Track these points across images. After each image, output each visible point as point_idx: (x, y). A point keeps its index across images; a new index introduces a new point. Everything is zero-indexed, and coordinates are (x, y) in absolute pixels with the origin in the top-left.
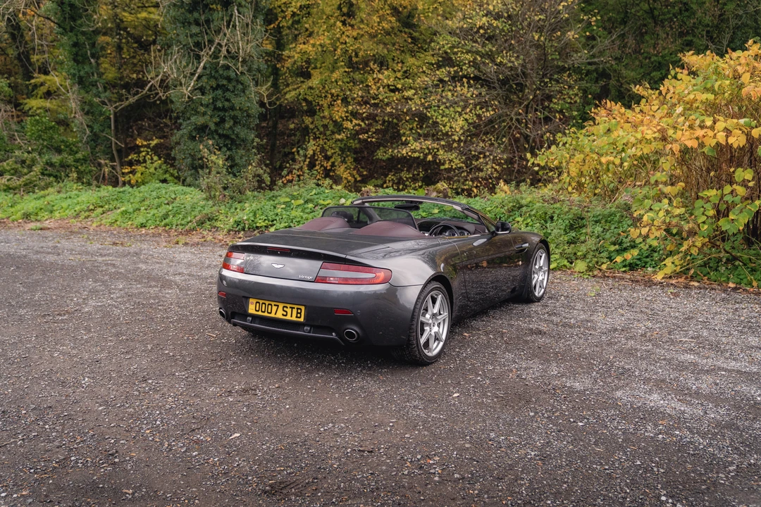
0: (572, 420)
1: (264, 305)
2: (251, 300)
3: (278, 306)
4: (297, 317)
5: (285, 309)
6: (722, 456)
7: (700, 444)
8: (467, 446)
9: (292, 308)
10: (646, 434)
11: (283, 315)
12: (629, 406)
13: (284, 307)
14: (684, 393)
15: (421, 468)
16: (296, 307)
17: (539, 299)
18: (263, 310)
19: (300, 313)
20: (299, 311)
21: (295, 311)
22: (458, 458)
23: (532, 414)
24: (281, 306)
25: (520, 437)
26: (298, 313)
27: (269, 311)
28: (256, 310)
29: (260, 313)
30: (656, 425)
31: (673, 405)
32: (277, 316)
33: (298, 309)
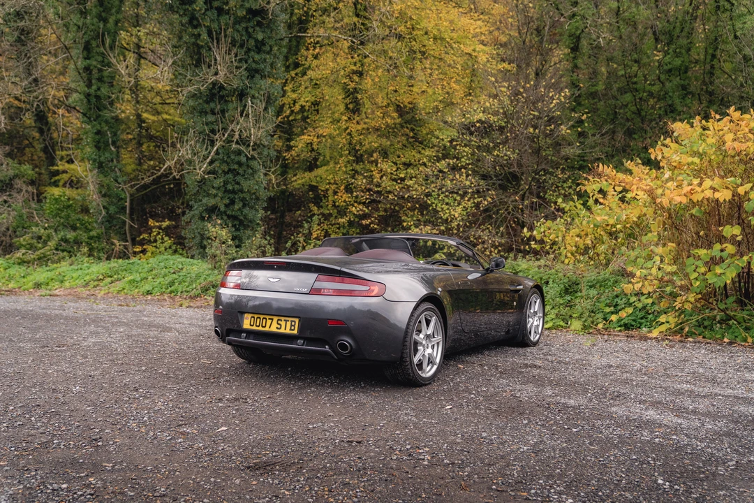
0: (566, 427)
1: (258, 320)
2: (246, 315)
3: (272, 319)
4: (291, 330)
5: (279, 322)
6: (721, 455)
7: (697, 446)
8: (458, 441)
9: (286, 321)
10: (642, 438)
11: (277, 328)
12: (625, 418)
13: (278, 320)
14: (679, 411)
15: (410, 455)
16: (290, 319)
17: (535, 344)
18: (258, 324)
19: (294, 326)
20: (293, 323)
21: (289, 324)
22: (448, 450)
23: (525, 422)
24: (275, 319)
25: (513, 437)
26: (291, 325)
27: (264, 325)
28: (251, 325)
29: (254, 328)
30: (652, 432)
31: (670, 419)
32: (270, 330)
33: (292, 321)
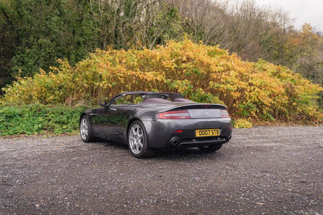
1: (203, 132)
3: (209, 131)
4: (217, 134)
11: (212, 134)
16: (216, 129)
18: (203, 134)
19: (218, 132)
21: (216, 131)
24: (211, 130)
27: (206, 134)
28: (200, 135)
